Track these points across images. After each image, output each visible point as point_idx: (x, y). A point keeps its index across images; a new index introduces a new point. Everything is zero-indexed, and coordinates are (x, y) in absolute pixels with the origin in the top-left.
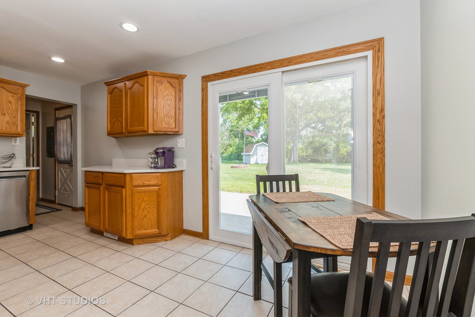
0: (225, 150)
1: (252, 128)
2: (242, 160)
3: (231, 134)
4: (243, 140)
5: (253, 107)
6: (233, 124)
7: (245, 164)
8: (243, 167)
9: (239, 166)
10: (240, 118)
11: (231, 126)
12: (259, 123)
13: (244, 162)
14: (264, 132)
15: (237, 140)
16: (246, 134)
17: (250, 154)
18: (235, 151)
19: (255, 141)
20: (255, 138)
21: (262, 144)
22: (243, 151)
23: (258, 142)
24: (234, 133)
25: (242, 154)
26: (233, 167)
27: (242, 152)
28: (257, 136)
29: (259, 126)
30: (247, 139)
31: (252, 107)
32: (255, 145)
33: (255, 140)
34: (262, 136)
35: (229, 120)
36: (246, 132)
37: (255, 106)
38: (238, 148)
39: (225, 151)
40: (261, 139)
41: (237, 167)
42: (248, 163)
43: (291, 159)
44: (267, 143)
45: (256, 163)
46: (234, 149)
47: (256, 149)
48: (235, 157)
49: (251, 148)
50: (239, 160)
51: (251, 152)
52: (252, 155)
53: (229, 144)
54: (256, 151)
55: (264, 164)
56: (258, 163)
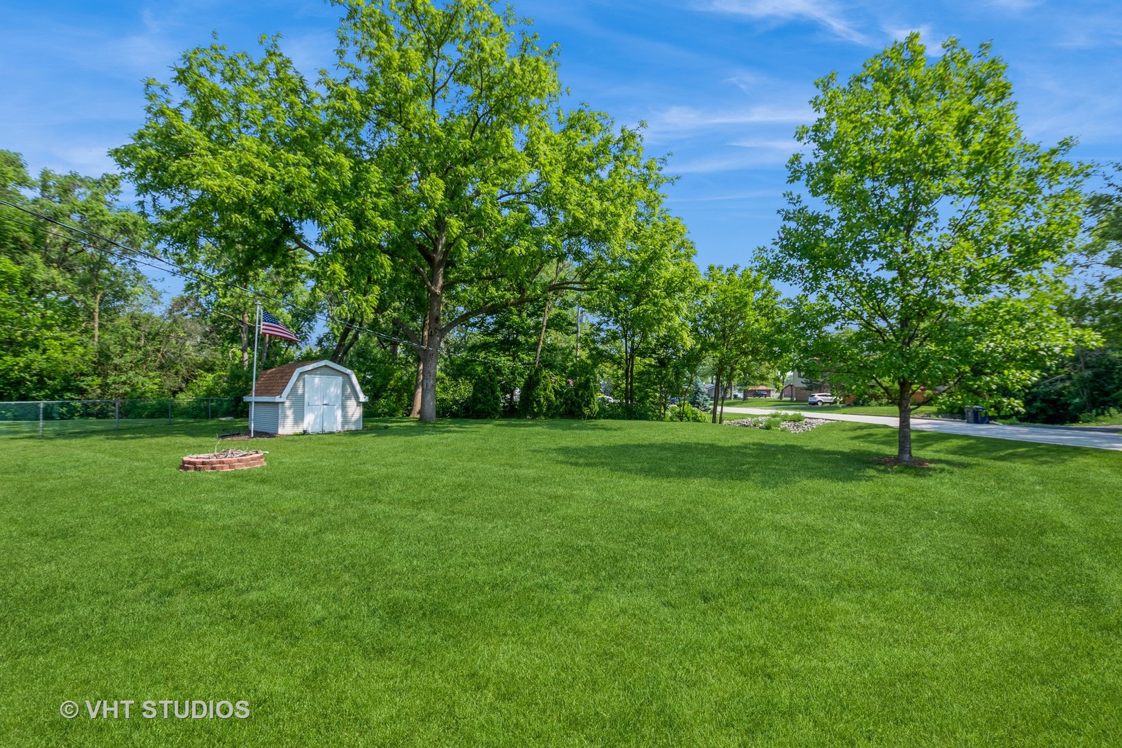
0: (187, 381)
1: (290, 316)
5: (293, 244)
6: (223, 301)
7: (256, 434)
8: (239, 461)
9: (223, 456)
11: (218, 306)
12: (312, 304)
13: (252, 426)
14: (327, 330)
15: (236, 351)
17: (277, 399)
18: (223, 385)
20: (297, 347)
21: (326, 368)
22: (250, 388)
23: (308, 358)
25: (246, 399)
26: (189, 463)
27: (247, 391)
28: (304, 338)
29: (313, 313)
31: (288, 244)
32: (298, 371)
33: (298, 353)
34: (320, 342)
36: (262, 323)
38: (236, 377)
39: (184, 385)
40: (319, 348)
41: (211, 463)
42: (266, 434)
43: (411, 410)
44: (339, 363)
45: (299, 430)
46: (220, 377)
47: (301, 384)
48: (221, 405)
49: (282, 378)
50: (237, 416)
51: (280, 393)
52: (283, 403)
53: (205, 362)
54: (300, 391)
55: (331, 433)
56: (305, 433)
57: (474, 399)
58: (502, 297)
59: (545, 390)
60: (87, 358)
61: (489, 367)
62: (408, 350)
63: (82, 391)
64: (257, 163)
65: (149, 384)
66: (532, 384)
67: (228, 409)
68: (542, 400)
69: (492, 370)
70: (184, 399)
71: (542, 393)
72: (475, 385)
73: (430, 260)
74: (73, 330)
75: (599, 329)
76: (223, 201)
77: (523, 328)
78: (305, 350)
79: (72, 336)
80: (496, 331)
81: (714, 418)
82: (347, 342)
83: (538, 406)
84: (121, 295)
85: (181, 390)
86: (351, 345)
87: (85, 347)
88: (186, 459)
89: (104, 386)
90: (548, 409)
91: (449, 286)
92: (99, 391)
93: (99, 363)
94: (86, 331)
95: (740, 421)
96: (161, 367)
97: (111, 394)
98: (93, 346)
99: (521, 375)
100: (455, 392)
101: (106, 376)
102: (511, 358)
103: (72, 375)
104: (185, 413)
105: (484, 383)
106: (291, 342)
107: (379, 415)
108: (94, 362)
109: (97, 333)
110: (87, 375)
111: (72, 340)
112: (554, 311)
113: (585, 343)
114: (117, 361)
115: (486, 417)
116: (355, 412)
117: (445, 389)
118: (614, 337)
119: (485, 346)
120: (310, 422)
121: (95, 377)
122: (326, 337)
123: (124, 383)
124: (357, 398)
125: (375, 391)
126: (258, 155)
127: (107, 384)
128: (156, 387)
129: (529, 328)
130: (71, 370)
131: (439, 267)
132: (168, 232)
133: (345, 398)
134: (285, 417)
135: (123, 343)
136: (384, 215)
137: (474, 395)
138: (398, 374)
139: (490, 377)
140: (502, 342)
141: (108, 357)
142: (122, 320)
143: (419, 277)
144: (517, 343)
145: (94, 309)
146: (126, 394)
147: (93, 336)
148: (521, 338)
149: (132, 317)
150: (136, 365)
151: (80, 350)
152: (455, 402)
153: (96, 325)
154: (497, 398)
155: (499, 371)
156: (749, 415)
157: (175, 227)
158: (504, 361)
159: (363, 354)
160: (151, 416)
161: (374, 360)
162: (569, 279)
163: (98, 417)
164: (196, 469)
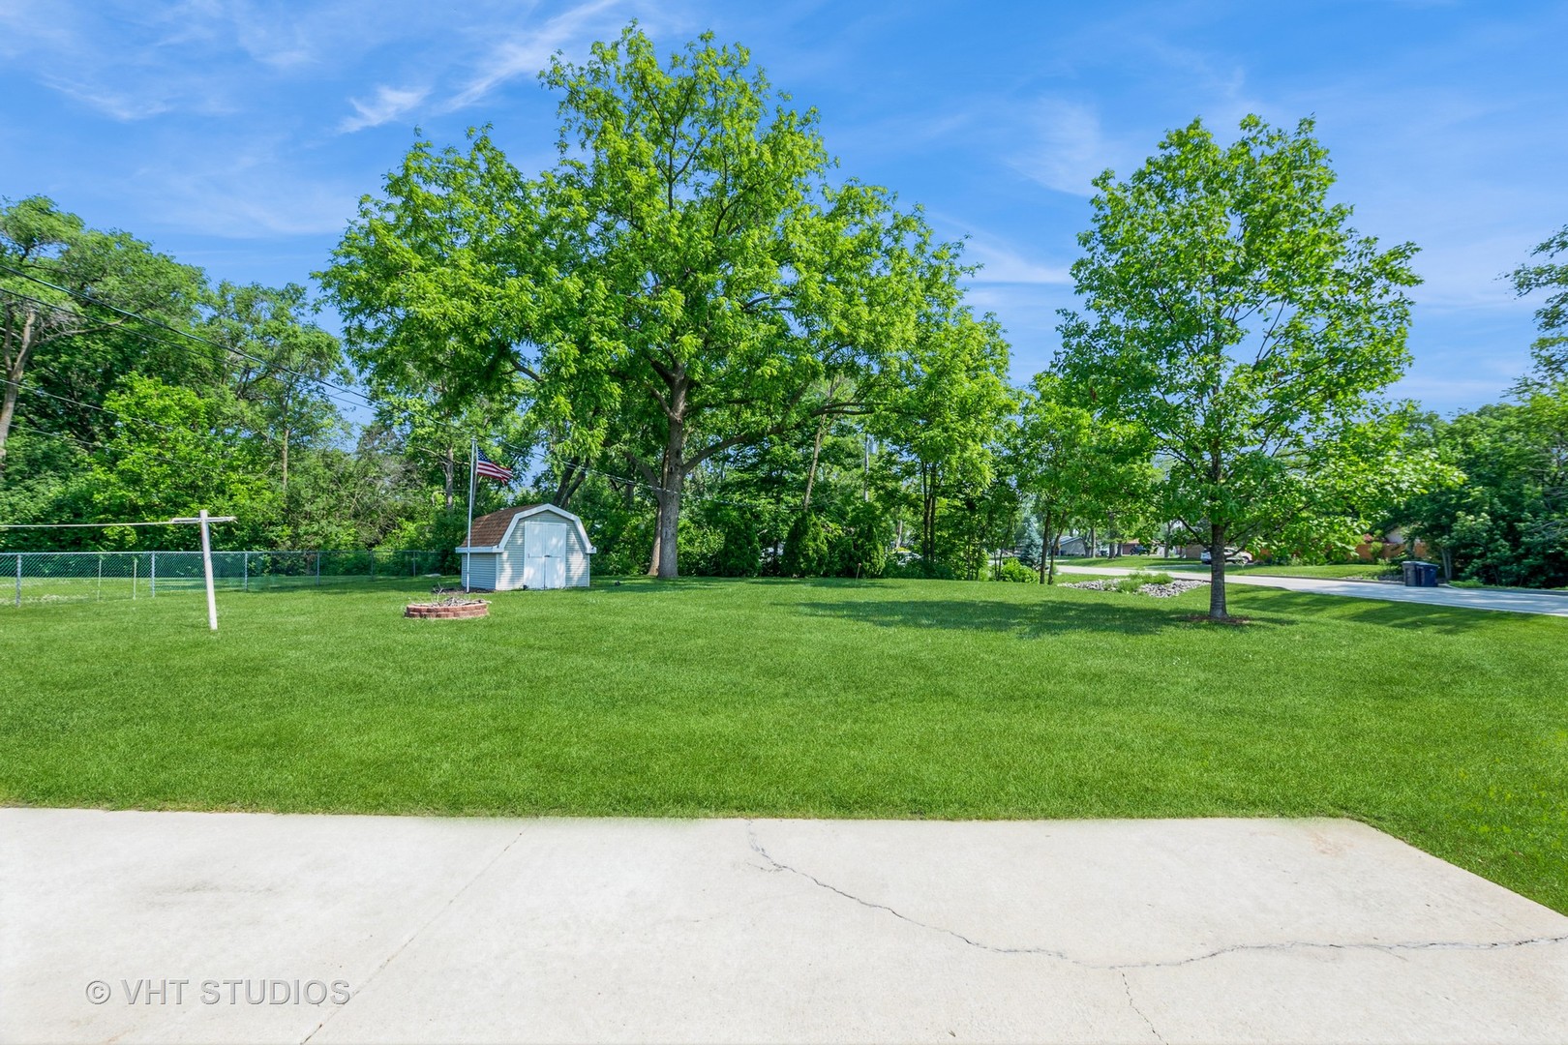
0: (384, 532)
1: (500, 450)
2: (458, 572)
3: (410, 468)
4: (463, 494)
5: (509, 367)
6: (420, 431)
7: (472, 590)
8: (463, 609)
9: (445, 606)
10: (452, 404)
11: (414, 439)
12: (527, 434)
13: (467, 580)
14: (545, 467)
15: (438, 494)
16: (478, 471)
17: (495, 549)
18: (428, 535)
19: (509, 498)
20: (510, 489)
21: (546, 514)
22: (464, 537)
23: (524, 503)
24: (426, 466)
25: (459, 550)
26: (415, 610)
27: (461, 541)
28: (518, 478)
29: (528, 446)
30: (478, 490)
31: (504, 367)
32: (517, 516)
34: (537, 483)
35: (402, 415)
36: (477, 462)
37: (514, 363)
38: (441, 526)
39: (381, 537)
40: (537, 490)
41: (436, 611)
42: (484, 589)
43: (649, 566)
44: (562, 507)
45: (519, 585)
46: (423, 527)
47: (519, 533)
48: (426, 559)
49: (498, 525)
50: (444, 573)
51: (498, 543)
52: (500, 554)
53: (404, 508)
54: (520, 541)
55: (553, 589)
56: (525, 588)
57: (725, 553)
58: (758, 423)
59: (815, 540)
60: (275, 504)
61: (745, 513)
62: (646, 493)
63: (271, 544)
64: (473, 284)
65: (344, 534)
66: (798, 533)
67: (433, 564)
68: (811, 552)
69: (748, 515)
70: (383, 553)
71: (811, 544)
72: (727, 535)
73: (670, 381)
74: (259, 472)
75: (890, 462)
76: (439, 329)
77: (788, 462)
78: (520, 492)
79: (259, 479)
80: (754, 466)
81: (1042, 577)
82: (572, 482)
83: (806, 561)
84: (311, 430)
85: (378, 543)
86: (576, 486)
87: (273, 492)
88: (410, 606)
89: (295, 538)
90: (820, 565)
91: (693, 411)
92: (289, 543)
93: (288, 511)
94: (273, 473)
95: (1087, 584)
96: (356, 516)
97: (303, 547)
98: (283, 489)
99: (784, 521)
100: (702, 543)
101: (297, 526)
102: (773, 500)
103: (260, 525)
104: (384, 569)
105: (738, 532)
106: (501, 483)
107: (611, 573)
108: (283, 510)
109: (286, 474)
110: (276, 525)
111: (259, 483)
112: (829, 440)
113: (870, 480)
114: (307, 508)
115: (740, 575)
116: (579, 565)
117: (690, 541)
118: (909, 472)
119: (742, 485)
120: (530, 575)
121: (285, 527)
122: (546, 476)
123: (316, 534)
124: (583, 548)
125: (605, 543)
126: (475, 275)
127: (298, 535)
128: (351, 538)
129: (796, 462)
130: (260, 519)
131: (680, 388)
132: (372, 359)
133: (570, 550)
134: (502, 570)
135: (315, 486)
136: (612, 335)
137: (726, 546)
138: (634, 521)
139: (745, 524)
140: (763, 480)
141: (298, 504)
142: (312, 460)
143: (656, 403)
144: (781, 482)
145: (283, 446)
146: (319, 546)
147: (282, 479)
148: (787, 475)
149: (325, 455)
150: (329, 512)
151: (268, 495)
152: (703, 556)
153: (285, 466)
154: (755, 551)
155: (757, 517)
156: (1102, 577)
157: (381, 353)
158: (764, 503)
159: (591, 497)
160: (348, 572)
161: (604, 506)
162: (843, 399)
163: (288, 574)
164: (421, 616)
